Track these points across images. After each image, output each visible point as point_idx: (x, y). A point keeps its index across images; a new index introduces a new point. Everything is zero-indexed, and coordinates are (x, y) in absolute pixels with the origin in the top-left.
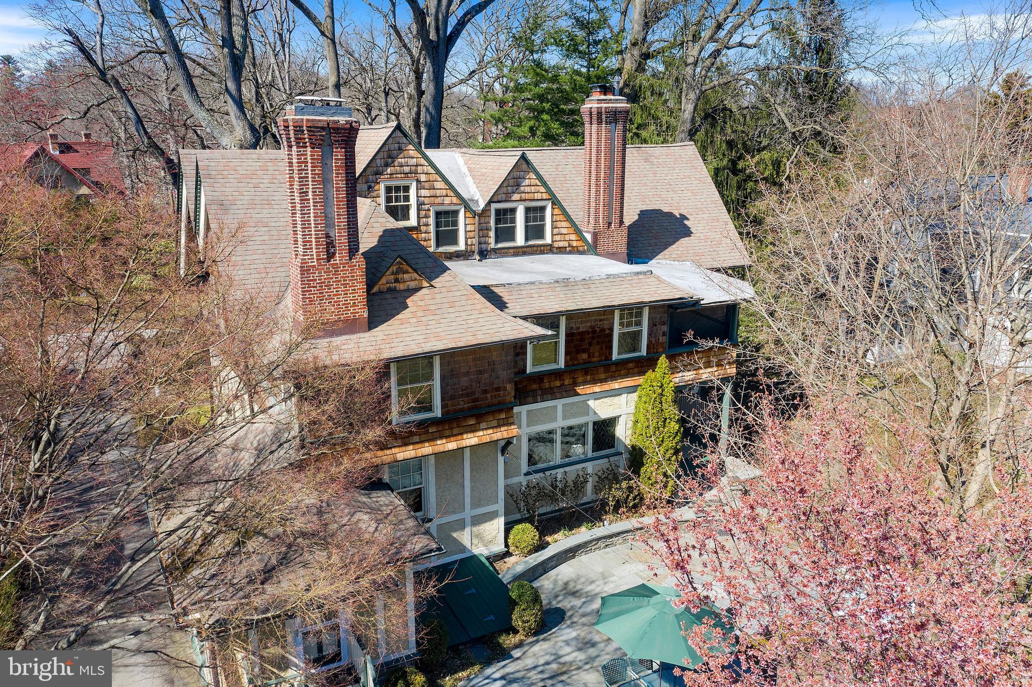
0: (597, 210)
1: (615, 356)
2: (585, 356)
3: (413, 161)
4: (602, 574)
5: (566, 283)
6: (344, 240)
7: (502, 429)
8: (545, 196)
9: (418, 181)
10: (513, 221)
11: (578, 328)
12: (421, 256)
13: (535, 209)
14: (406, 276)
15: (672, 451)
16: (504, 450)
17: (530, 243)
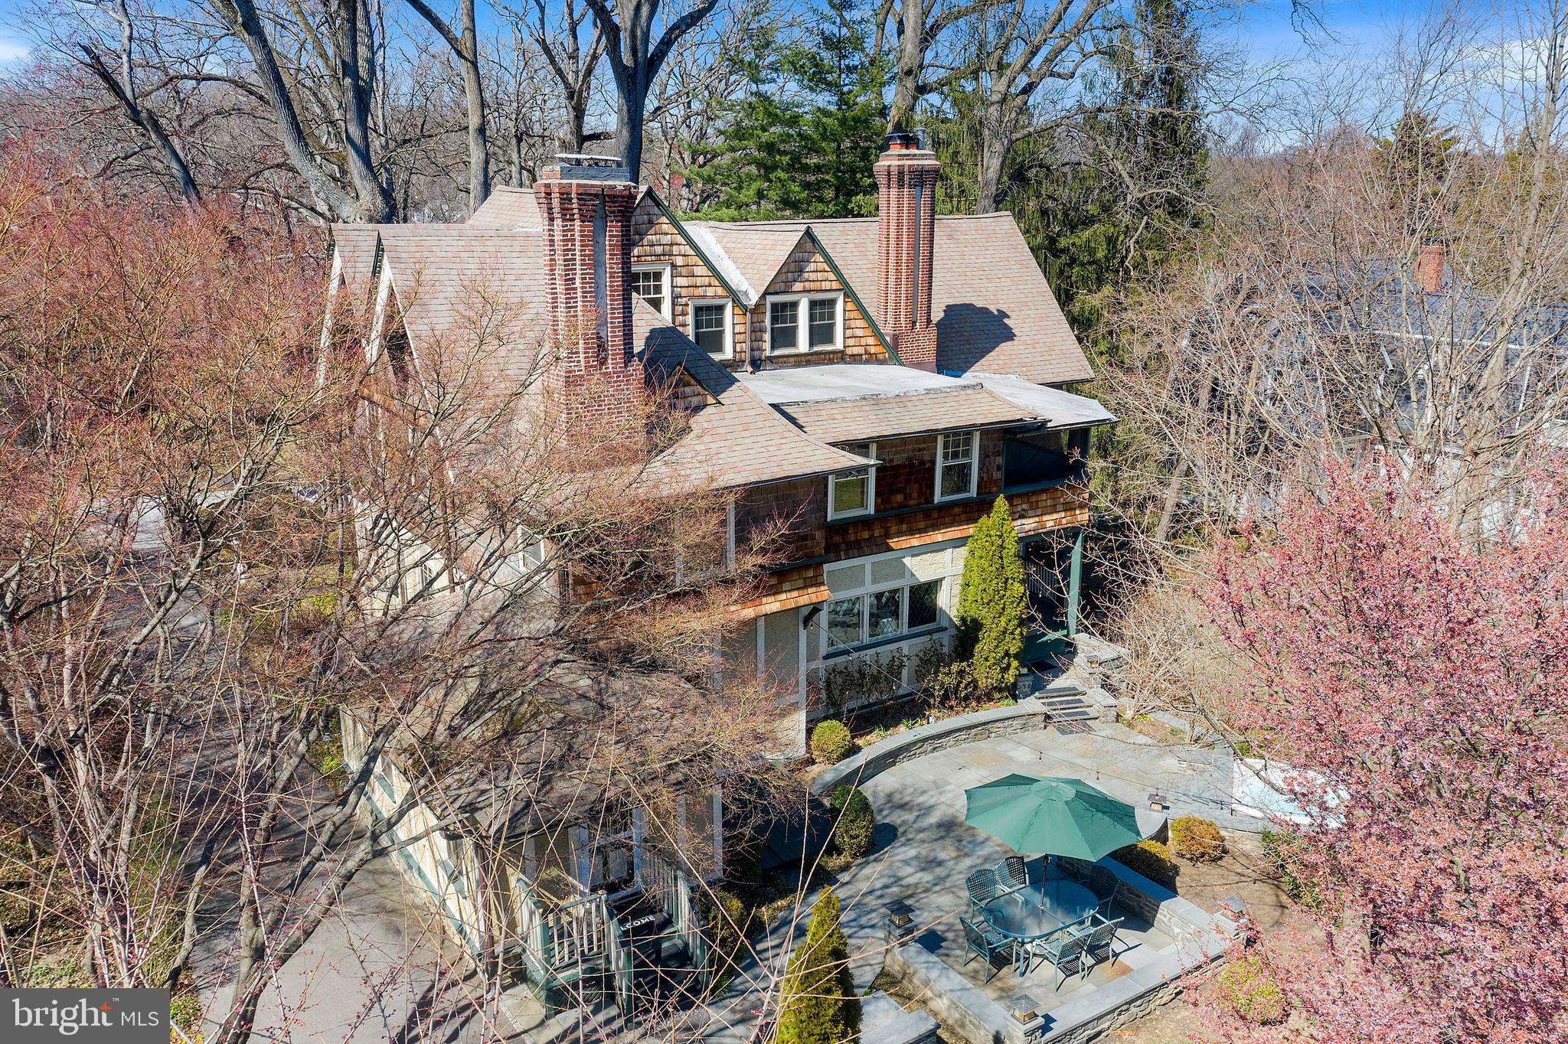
0: (897, 304)
1: (938, 498)
2: (899, 498)
3: (667, 239)
4: (934, 782)
5: (874, 400)
6: (619, 341)
7: (810, 590)
8: (835, 285)
9: (674, 266)
10: (794, 318)
11: (891, 460)
12: (701, 363)
13: (823, 303)
14: (687, 390)
15: (1016, 622)
16: (807, 620)
17: (816, 349)
